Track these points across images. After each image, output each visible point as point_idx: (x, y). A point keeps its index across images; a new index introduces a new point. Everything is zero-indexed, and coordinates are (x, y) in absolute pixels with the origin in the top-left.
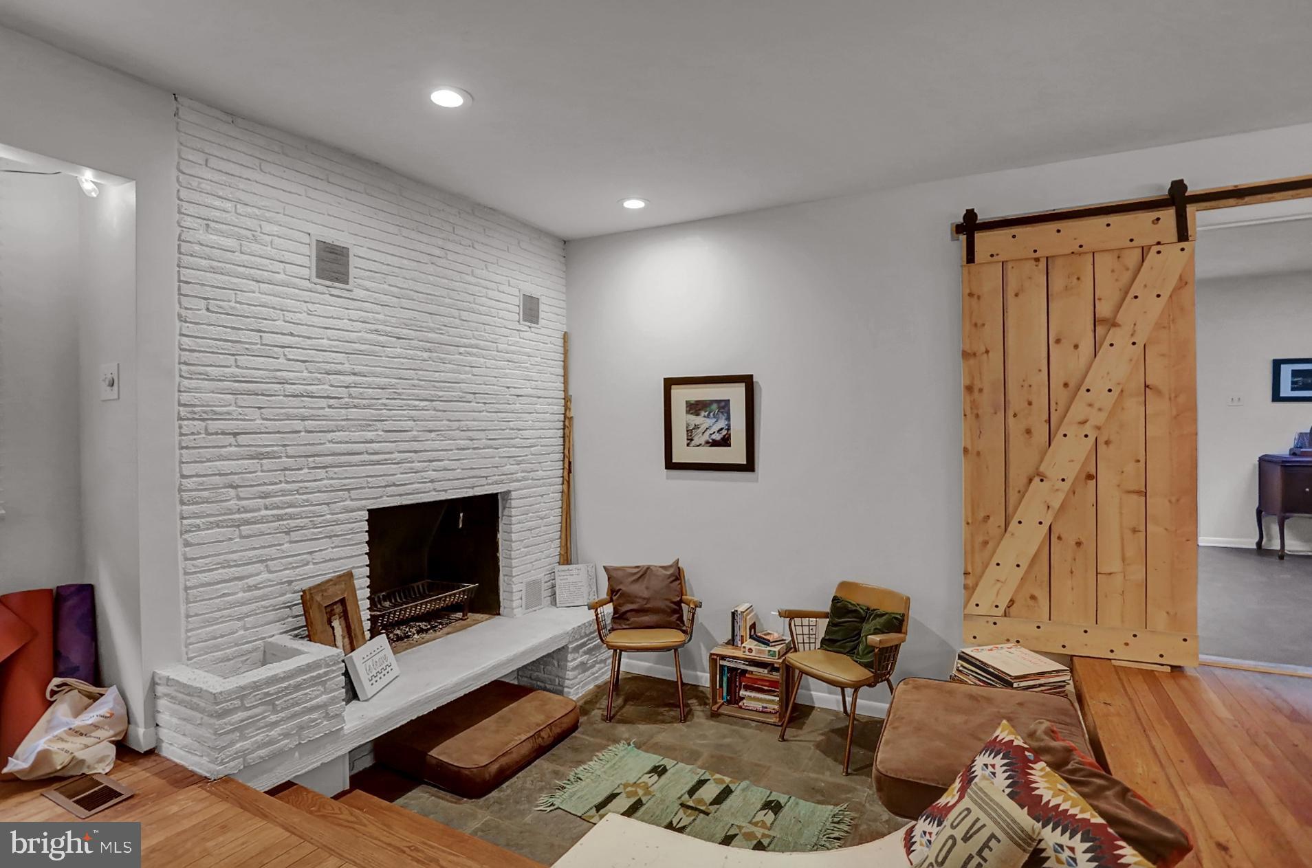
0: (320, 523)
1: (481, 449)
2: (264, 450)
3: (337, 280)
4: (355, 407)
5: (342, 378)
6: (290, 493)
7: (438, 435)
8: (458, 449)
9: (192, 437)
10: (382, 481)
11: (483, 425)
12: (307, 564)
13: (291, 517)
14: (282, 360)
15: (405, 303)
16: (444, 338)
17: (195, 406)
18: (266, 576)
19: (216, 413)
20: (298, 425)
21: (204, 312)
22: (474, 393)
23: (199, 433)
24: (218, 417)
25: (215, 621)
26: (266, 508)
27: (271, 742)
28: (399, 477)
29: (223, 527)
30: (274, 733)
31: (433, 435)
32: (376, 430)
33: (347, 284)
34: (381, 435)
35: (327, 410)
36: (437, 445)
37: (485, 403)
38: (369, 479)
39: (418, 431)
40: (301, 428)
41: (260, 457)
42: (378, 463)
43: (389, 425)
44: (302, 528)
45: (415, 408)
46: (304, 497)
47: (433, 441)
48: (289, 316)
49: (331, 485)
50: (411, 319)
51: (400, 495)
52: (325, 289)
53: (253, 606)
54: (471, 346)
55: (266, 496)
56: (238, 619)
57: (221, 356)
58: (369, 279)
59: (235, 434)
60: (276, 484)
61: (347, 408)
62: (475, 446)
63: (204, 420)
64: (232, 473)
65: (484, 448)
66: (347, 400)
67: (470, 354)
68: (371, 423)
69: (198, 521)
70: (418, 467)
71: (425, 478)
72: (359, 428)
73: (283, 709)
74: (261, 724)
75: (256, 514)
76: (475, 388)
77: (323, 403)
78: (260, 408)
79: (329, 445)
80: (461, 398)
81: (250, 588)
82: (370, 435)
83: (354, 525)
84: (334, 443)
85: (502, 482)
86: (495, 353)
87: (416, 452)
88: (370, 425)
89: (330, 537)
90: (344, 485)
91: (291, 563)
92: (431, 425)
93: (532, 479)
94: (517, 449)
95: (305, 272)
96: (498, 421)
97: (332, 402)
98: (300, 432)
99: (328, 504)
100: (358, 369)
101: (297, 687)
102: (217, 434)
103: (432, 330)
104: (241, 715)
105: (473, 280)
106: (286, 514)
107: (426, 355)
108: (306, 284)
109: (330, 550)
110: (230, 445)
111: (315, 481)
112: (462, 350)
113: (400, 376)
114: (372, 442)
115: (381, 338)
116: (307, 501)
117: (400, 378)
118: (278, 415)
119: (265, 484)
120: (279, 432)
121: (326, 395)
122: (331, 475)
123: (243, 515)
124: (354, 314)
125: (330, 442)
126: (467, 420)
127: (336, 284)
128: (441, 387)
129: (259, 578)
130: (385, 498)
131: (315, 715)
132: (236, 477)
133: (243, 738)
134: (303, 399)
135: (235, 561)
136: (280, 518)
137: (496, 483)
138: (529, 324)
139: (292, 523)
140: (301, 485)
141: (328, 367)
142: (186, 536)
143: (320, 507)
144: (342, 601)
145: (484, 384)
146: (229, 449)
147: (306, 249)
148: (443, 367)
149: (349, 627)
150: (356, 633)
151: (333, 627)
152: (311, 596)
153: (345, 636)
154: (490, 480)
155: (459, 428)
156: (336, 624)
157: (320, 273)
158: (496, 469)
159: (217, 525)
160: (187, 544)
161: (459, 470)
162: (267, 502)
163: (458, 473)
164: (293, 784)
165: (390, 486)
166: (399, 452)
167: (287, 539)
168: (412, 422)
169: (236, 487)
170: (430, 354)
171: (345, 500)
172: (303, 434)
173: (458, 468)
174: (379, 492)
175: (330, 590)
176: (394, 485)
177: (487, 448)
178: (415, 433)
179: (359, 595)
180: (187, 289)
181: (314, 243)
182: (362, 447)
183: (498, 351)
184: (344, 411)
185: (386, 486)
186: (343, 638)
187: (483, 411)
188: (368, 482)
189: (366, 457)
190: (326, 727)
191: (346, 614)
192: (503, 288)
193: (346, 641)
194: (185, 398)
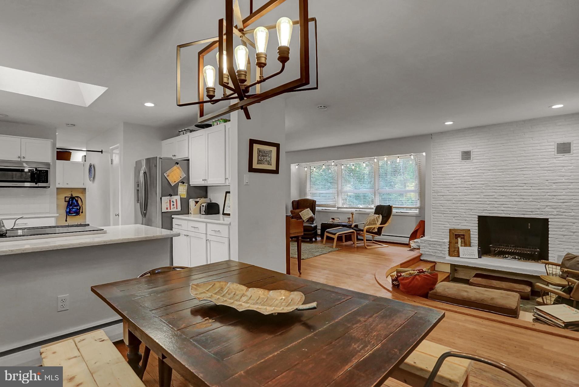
0: (462, 217)
2: (449, 199)
3: (467, 159)
4: (473, 189)
5: (469, 183)
6: (455, 209)
7: (506, 197)
8: (516, 202)
9: (434, 196)
10: (482, 209)
11: (530, 194)
12: (459, 225)
14: (454, 180)
15: (491, 160)
16: (511, 167)
17: (435, 190)
18: (448, 225)
19: (439, 192)
21: (437, 173)
22: (525, 184)
23: (436, 196)
24: (441, 192)
25: (437, 231)
26: (449, 211)
27: (429, 252)
28: (489, 208)
30: (430, 251)
31: (504, 197)
32: (481, 195)
33: (471, 159)
34: (482, 197)
35: (465, 190)
36: (504, 200)
37: (532, 187)
38: (478, 208)
39: (497, 196)
40: (457, 195)
41: (448, 200)
42: (481, 204)
43: (485, 194)
44: (458, 217)
45: (496, 189)
46: (458, 210)
48: (455, 170)
49: (465, 208)
50: (494, 164)
51: (489, 213)
52: (464, 162)
53: (445, 231)
54: (523, 168)
55: (449, 209)
56: (443, 233)
57: (440, 181)
58: (478, 157)
59: (443, 196)
60: (451, 206)
62: (525, 201)
63: (437, 193)
64: (442, 204)
65: (530, 202)
66: (471, 188)
67: (523, 171)
68: (479, 194)
69: (435, 212)
70: (496, 206)
71: (500, 209)
72: (475, 195)
73: (432, 247)
74: (428, 247)
75: (447, 212)
76: (526, 182)
77: (464, 189)
78: (448, 191)
79: (465, 199)
80: (517, 185)
81: (444, 227)
82: (478, 197)
83: (472, 219)
85: (542, 214)
87: (496, 202)
89: (466, 220)
90: (469, 209)
91: (454, 224)
92: (502, 194)
93: (565, 216)
94: (553, 203)
95: (459, 160)
97: (466, 188)
98: (458, 195)
99: (465, 212)
100: (474, 180)
101: (435, 244)
102: (439, 196)
103: (503, 166)
104: (424, 244)
105: (524, 146)
107: (500, 174)
108: (459, 162)
109: (465, 223)
110: (442, 198)
111: (461, 207)
112: (518, 170)
114: (479, 198)
115: (482, 171)
117: (490, 181)
118: (452, 192)
119: (449, 206)
120: (452, 196)
121: (464, 187)
122: (466, 206)
123: (445, 212)
124: (473, 167)
125: (466, 198)
126: (521, 192)
127: (467, 161)
128: (507, 183)
130: (483, 213)
131: (438, 251)
133: (424, 248)
134: (458, 188)
135: (442, 221)
136: (452, 214)
137: (538, 214)
138: (564, 154)
139: (455, 215)
140: (457, 207)
141: (465, 180)
142: (433, 214)
143: (462, 213)
144: (464, 235)
145: (531, 180)
146: (442, 199)
147: (459, 154)
148: (509, 176)
149: (464, 242)
150: (467, 243)
151: (458, 240)
152: (450, 230)
153: (463, 243)
154: (533, 213)
155: (516, 195)
156: (459, 240)
157: (463, 159)
158: (538, 210)
159: (439, 213)
160: (433, 216)
161: (516, 208)
162: (449, 210)
163: (515, 209)
164: (435, 263)
165: (485, 210)
166: (489, 201)
167: (454, 219)
168: (494, 193)
169: (443, 206)
170: (503, 173)
171: (470, 212)
172: (458, 196)
173: (515, 208)
174: (481, 211)
175: (458, 231)
176: (486, 210)
177: (533, 202)
178: (495, 196)
179: (471, 236)
180: (434, 169)
181: (461, 152)
182: (476, 199)
183: (540, 168)
184: (470, 191)
185: (483, 210)
186: (461, 243)
187: (530, 189)
188: (477, 208)
189: (477, 202)
190: (441, 255)
191: (464, 238)
192: (543, 144)
193: (463, 244)
194: (434, 189)
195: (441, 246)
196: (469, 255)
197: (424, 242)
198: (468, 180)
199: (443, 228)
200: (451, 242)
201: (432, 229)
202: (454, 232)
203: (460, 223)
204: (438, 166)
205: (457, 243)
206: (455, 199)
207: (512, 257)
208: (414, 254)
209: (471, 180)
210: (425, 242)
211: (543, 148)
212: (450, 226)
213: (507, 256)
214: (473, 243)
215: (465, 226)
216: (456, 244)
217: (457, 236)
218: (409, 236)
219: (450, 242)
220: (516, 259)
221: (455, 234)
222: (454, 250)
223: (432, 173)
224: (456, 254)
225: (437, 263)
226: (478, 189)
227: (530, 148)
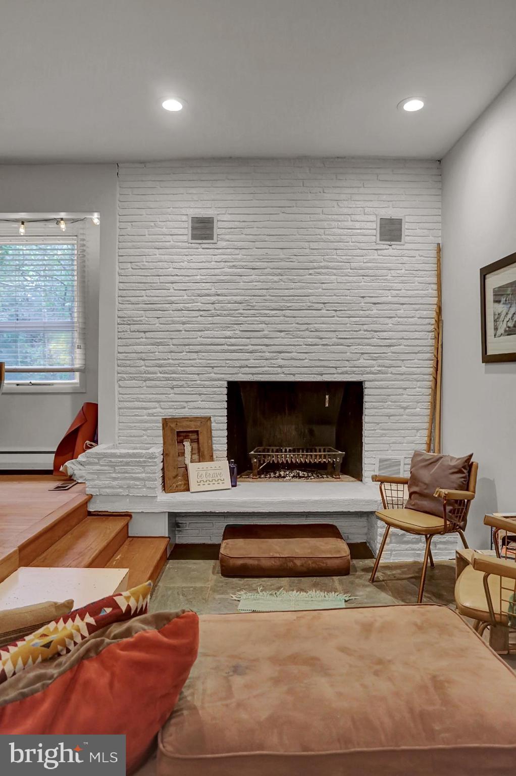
0: (192, 385)
1: (330, 346)
2: (158, 341)
3: (206, 238)
4: (218, 316)
5: (209, 298)
6: (174, 365)
7: (287, 334)
8: (306, 345)
9: (123, 333)
10: (237, 364)
11: (333, 327)
12: (184, 408)
13: (174, 379)
14: (172, 291)
15: (258, 244)
16: (295, 265)
17: (124, 317)
18: (159, 410)
19: (134, 321)
20: (180, 327)
21: (131, 270)
22: (324, 303)
23: (126, 331)
24: (140, 323)
25: (131, 428)
26: (161, 373)
27: (112, 487)
28: (252, 362)
29: (136, 380)
30: (115, 483)
31: (282, 334)
32: (234, 330)
33: (213, 239)
34: (237, 334)
35: (199, 317)
36: (285, 341)
37: (336, 311)
38: (228, 362)
39: (269, 331)
40: (181, 329)
41: (158, 344)
42: (235, 351)
43: (244, 327)
44: (181, 386)
45: (266, 316)
46: (182, 369)
47: (282, 338)
48: (175, 265)
49: (200, 363)
50: (263, 255)
51: (253, 374)
52: (197, 246)
53: (151, 425)
54: (321, 268)
55: (160, 366)
56: (144, 430)
57: (138, 291)
58: (229, 234)
59: (145, 332)
60: (165, 360)
61: (213, 317)
62: (323, 343)
63: (129, 324)
64: (141, 352)
65: (333, 345)
66: (213, 311)
67: (319, 273)
68: (229, 326)
69: (124, 376)
70: (268, 356)
71: (274, 364)
72: (221, 329)
73: (119, 473)
74: (108, 476)
75: (154, 375)
76: (325, 299)
77: (196, 313)
78: (158, 318)
79: (199, 339)
80: (309, 307)
81: (149, 415)
82: (228, 333)
83: (215, 389)
84: (203, 338)
85: (354, 373)
86: (349, 270)
87: (267, 345)
88: (229, 327)
89: (200, 394)
90: (208, 364)
91: (173, 406)
92: (280, 327)
93: (391, 373)
94: (373, 348)
95: (185, 238)
96: (350, 324)
97: (202, 313)
98: (181, 331)
99: (198, 374)
100: (219, 292)
101: (127, 464)
102: (134, 331)
103: (282, 260)
104: (98, 467)
105: (322, 217)
106: (171, 377)
107: (276, 278)
108: (186, 244)
109: (200, 402)
110: (142, 338)
111: (190, 360)
112: (311, 271)
113: (253, 294)
114: (230, 338)
115: (238, 270)
116: (184, 371)
117: (254, 296)
118: (167, 321)
119: (159, 359)
120: (168, 331)
121: (197, 309)
122: (200, 357)
123: (149, 375)
124: (217, 258)
125: (201, 337)
126: (316, 324)
127: (204, 241)
128: (290, 300)
129: (154, 410)
130: (240, 375)
131: (137, 483)
132: (144, 354)
133: (98, 479)
134: (183, 312)
135: (143, 399)
136: (167, 379)
137: (346, 373)
138: (389, 243)
139: (175, 383)
140: (180, 361)
141: (199, 292)
142: (119, 382)
143: (192, 375)
144: (197, 432)
145: (335, 295)
146: (141, 340)
147: (185, 224)
148: (293, 285)
149: (199, 449)
150: (204, 454)
151: (184, 445)
152: (166, 422)
153: (195, 454)
154: (339, 370)
155: (307, 329)
156: (187, 444)
157: (194, 237)
158: (347, 362)
159: (134, 379)
160: (120, 387)
161: (307, 361)
162: (161, 369)
163: (306, 363)
164: (128, 515)
165: (244, 367)
166: (252, 345)
167: (172, 391)
168: (264, 325)
169: (144, 360)
170: (281, 277)
171: (210, 373)
172: (183, 332)
173: (306, 359)
174: (235, 370)
175: (185, 423)
176: (247, 366)
177: (338, 345)
178: (266, 332)
179: (214, 433)
180: (122, 259)
181: (190, 219)
182: (223, 341)
183: (351, 269)
184: (210, 318)
185: (240, 367)
186: (192, 454)
187: (334, 317)
188: (226, 363)
189: (226, 347)
190: (144, 492)
191: (198, 441)
192: (357, 217)
193: (196, 457)
194: (121, 314)
195: (143, 467)
196: (211, 483)
197: (96, 460)
198: (206, 292)
199: (146, 417)
200: (167, 452)
201: (117, 422)
202: (173, 425)
203: (187, 402)
204: (132, 251)
205: (183, 454)
206: (175, 342)
207: (292, 475)
208: (69, 500)
209: (213, 291)
210: (99, 459)
211: (358, 225)
212: (161, 410)
213: (282, 473)
214: (219, 450)
215: (198, 408)
216: (180, 459)
217: (182, 436)
218: (55, 450)
219: (165, 454)
220: (300, 477)
221: (177, 432)
222: (175, 474)
223: (117, 269)
224: (181, 485)
225: (133, 515)
226: (228, 315)
227: (334, 224)
